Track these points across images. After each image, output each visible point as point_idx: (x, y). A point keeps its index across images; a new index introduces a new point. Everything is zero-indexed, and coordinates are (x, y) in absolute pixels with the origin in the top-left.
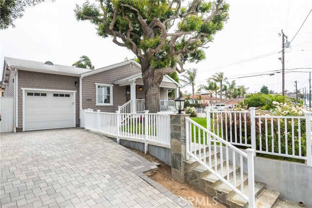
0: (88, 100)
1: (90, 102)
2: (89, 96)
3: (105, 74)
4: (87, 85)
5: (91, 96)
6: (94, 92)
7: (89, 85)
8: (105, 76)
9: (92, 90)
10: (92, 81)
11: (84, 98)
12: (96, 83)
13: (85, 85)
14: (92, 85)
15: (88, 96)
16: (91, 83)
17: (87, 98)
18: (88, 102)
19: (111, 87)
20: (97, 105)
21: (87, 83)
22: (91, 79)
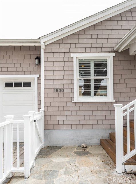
0: (57, 90)
1: (61, 95)
2: (58, 82)
3: (93, 32)
4: (55, 59)
5: (63, 82)
6: (69, 73)
7: (59, 59)
8: (95, 37)
9: (66, 68)
10: (65, 50)
11: (48, 86)
12: (73, 55)
13: (50, 59)
14: (66, 59)
15: (56, 82)
16: (62, 55)
17: (55, 87)
18: (56, 95)
19: (109, 58)
20: (75, 100)
21: (56, 55)
22: (62, 46)
